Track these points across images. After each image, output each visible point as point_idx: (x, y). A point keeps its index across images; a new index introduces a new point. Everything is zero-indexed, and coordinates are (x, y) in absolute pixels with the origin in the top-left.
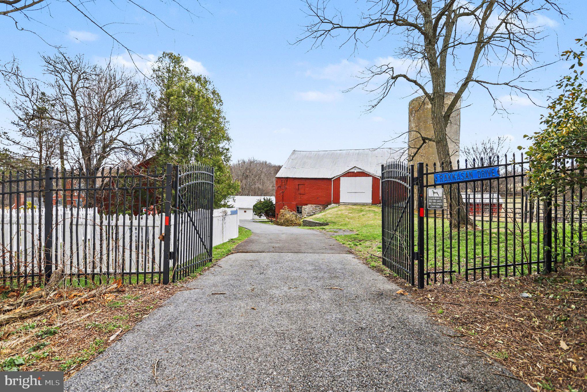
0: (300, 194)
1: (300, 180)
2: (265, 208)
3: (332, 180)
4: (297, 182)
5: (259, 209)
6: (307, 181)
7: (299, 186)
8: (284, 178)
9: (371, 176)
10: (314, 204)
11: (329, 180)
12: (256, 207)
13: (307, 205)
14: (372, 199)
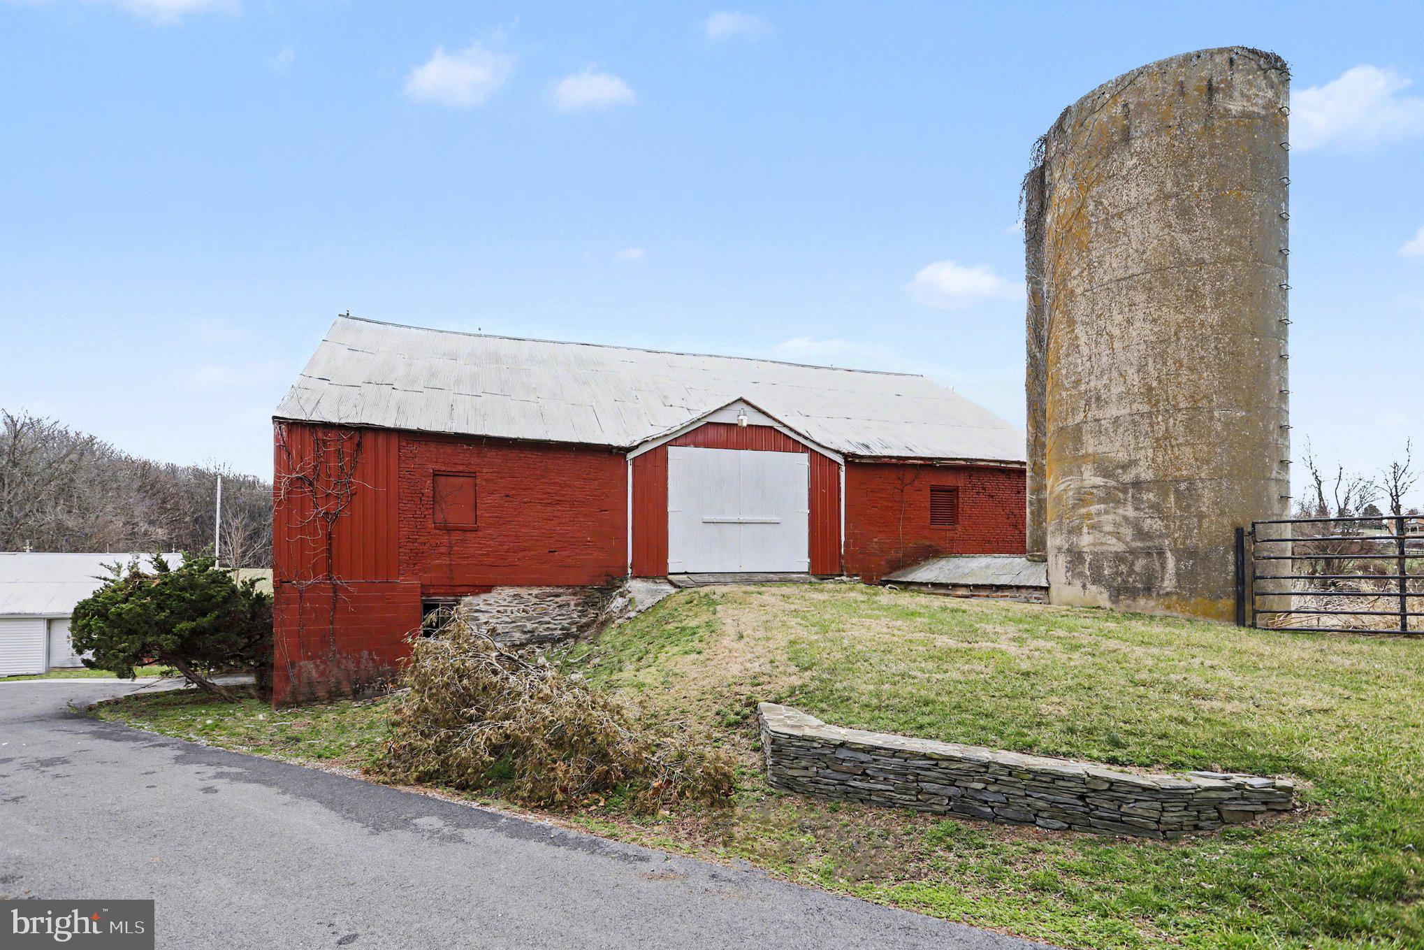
0: (449, 530)
1: (448, 449)
2: (181, 617)
3: (631, 456)
4: (429, 459)
5: (124, 625)
6: (492, 455)
7: (438, 478)
8: (341, 427)
9: (805, 449)
10: (531, 584)
11: (614, 454)
12: (103, 615)
13: (488, 589)
14: (810, 556)
